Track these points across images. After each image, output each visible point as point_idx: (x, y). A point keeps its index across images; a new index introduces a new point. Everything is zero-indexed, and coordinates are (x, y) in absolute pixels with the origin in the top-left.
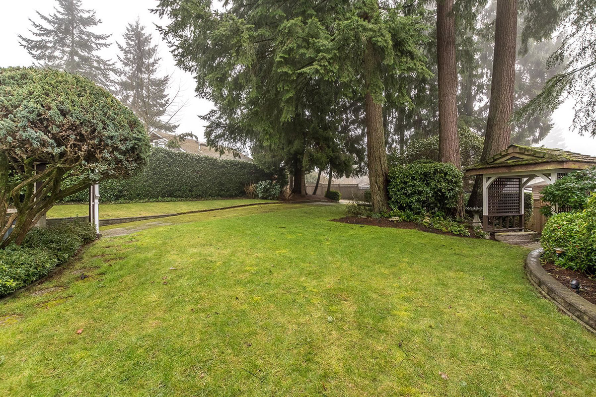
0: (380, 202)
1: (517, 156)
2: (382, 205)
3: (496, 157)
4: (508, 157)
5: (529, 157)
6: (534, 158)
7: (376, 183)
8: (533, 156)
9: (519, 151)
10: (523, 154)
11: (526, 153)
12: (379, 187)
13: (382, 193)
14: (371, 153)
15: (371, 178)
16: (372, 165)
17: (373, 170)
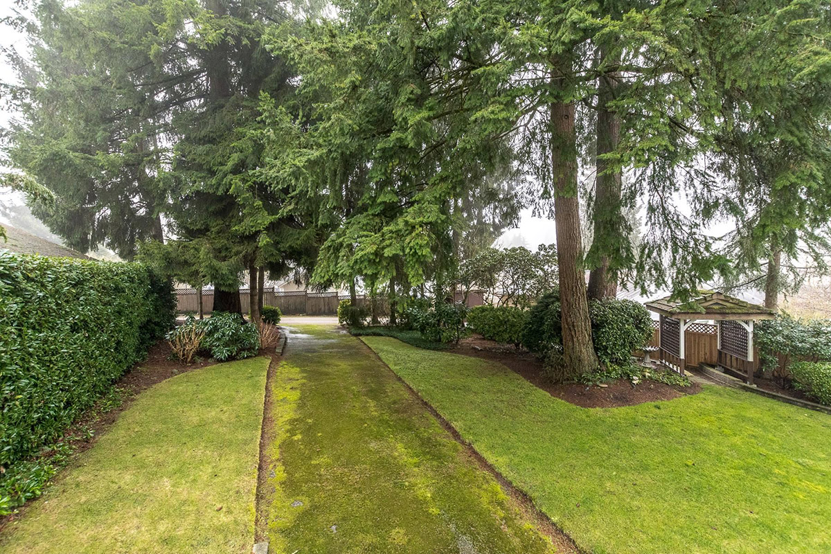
1: (721, 302)
2: (595, 360)
4: (711, 303)
5: (732, 305)
6: (737, 306)
7: (586, 330)
8: (737, 304)
9: (723, 299)
10: (728, 301)
11: (731, 301)
14: (576, 288)
15: (573, 322)
16: (579, 304)
17: (581, 311)
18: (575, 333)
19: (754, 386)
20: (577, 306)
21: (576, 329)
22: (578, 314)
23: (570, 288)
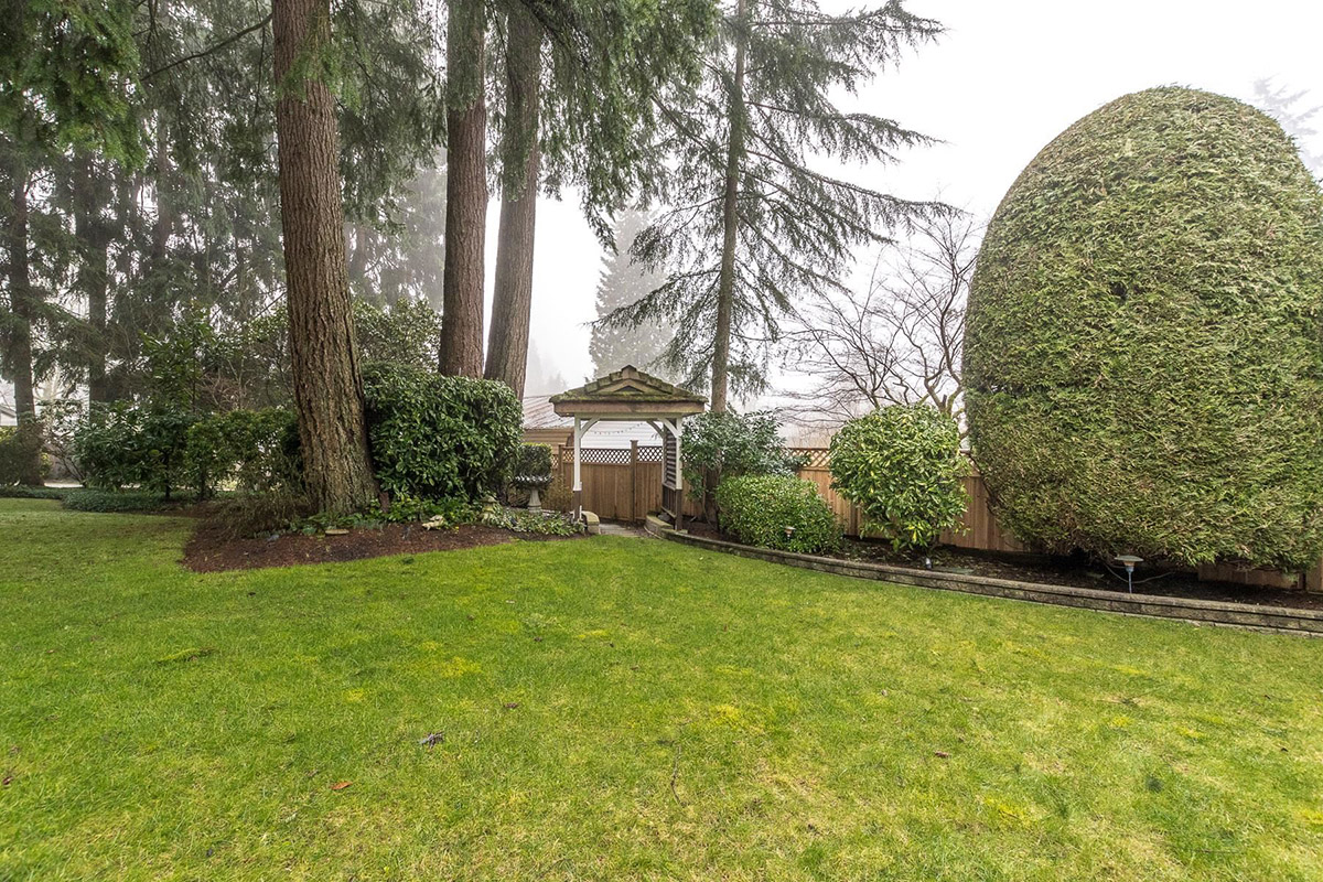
0: (355, 479)
1: (634, 385)
2: (363, 487)
3: (602, 384)
4: (621, 386)
5: (652, 391)
6: (658, 392)
7: (341, 418)
8: (657, 389)
9: (638, 378)
10: (644, 383)
11: (649, 383)
12: (351, 433)
13: (360, 451)
14: (315, 322)
15: (310, 401)
16: (322, 361)
17: (327, 376)
18: (315, 427)
19: (684, 533)
20: (318, 363)
21: (315, 416)
22: (320, 383)
23: (302, 323)
